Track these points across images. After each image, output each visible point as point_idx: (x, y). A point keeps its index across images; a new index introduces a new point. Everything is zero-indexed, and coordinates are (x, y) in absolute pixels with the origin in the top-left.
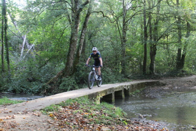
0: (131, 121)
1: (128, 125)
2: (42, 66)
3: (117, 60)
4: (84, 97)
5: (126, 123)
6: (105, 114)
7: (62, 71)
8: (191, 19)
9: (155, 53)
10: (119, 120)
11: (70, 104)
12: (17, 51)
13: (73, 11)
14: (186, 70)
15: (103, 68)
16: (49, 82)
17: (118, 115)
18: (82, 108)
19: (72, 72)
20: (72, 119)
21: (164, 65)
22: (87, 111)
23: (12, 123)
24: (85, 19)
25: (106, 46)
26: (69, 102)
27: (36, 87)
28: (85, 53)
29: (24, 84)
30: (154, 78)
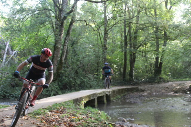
0: (116, 124)
2: (25, 72)
3: (98, 66)
4: (69, 101)
5: (112, 126)
6: (91, 117)
8: (168, 29)
9: (134, 61)
10: (105, 123)
11: (56, 109)
13: (57, 19)
14: (163, 77)
15: (86, 75)
17: (103, 119)
18: (68, 112)
20: (60, 122)
21: (143, 72)
22: (73, 115)
24: (68, 27)
25: (88, 53)
26: (55, 107)
27: (19, 92)
28: (67, 59)
30: (133, 84)
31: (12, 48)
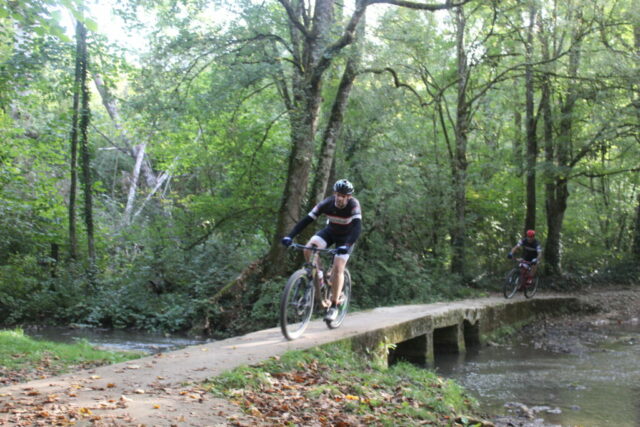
0: (497, 425)
2: (196, 244)
3: (437, 226)
4: (338, 343)
6: (410, 400)
7: (261, 259)
9: (562, 206)
10: (459, 421)
11: (295, 368)
12: (113, 194)
13: (300, 68)
15: (394, 253)
16: (219, 294)
17: (451, 405)
18: (335, 378)
19: (294, 264)
20: (306, 414)
21: (592, 244)
22: (352, 391)
23: (120, 423)
24: (336, 92)
25: (403, 180)
26: (292, 361)
27: (177, 309)
29: (140, 300)
30: (558, 288)
31: (155, 163)
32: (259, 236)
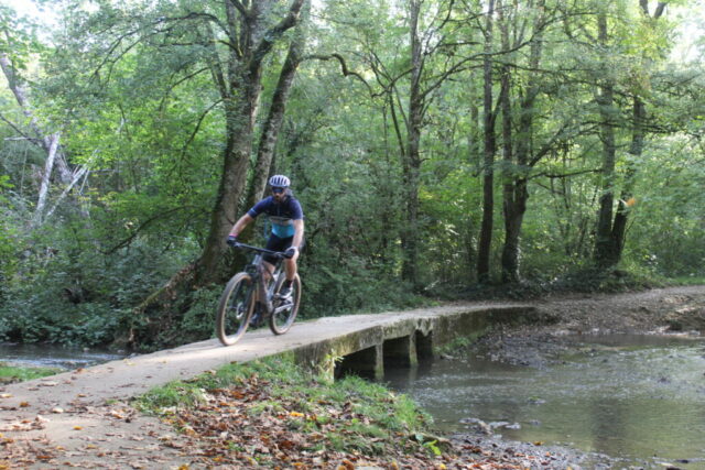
0: (453, 443)
1: (444, 458)
2: (118, 247)
3: (387, 228)
4: (281, 356)
5: (437, 451)
6: (360, 416)
7: (192, 264)
8: (650, 90)
9: (522, 209)
10: (413, 438)
11: (234, 383)
12: (21, 191)
13: (237, 52)
14: (627, 270)
15: (340, 258)
16: (146, 303)
17: (404, 422)
18: (278, 394)
19: (230, 269)
20: (247, 433)
21: (552, 250)
22: (296, 407)
23: (37, 446)
24: (277, 80)
25: (350, 178)
26: (229, 375)
27: (98, 320)
29: (54, 310)
30: (516, 297)
31: (70, 157)
32: (190, 239)
